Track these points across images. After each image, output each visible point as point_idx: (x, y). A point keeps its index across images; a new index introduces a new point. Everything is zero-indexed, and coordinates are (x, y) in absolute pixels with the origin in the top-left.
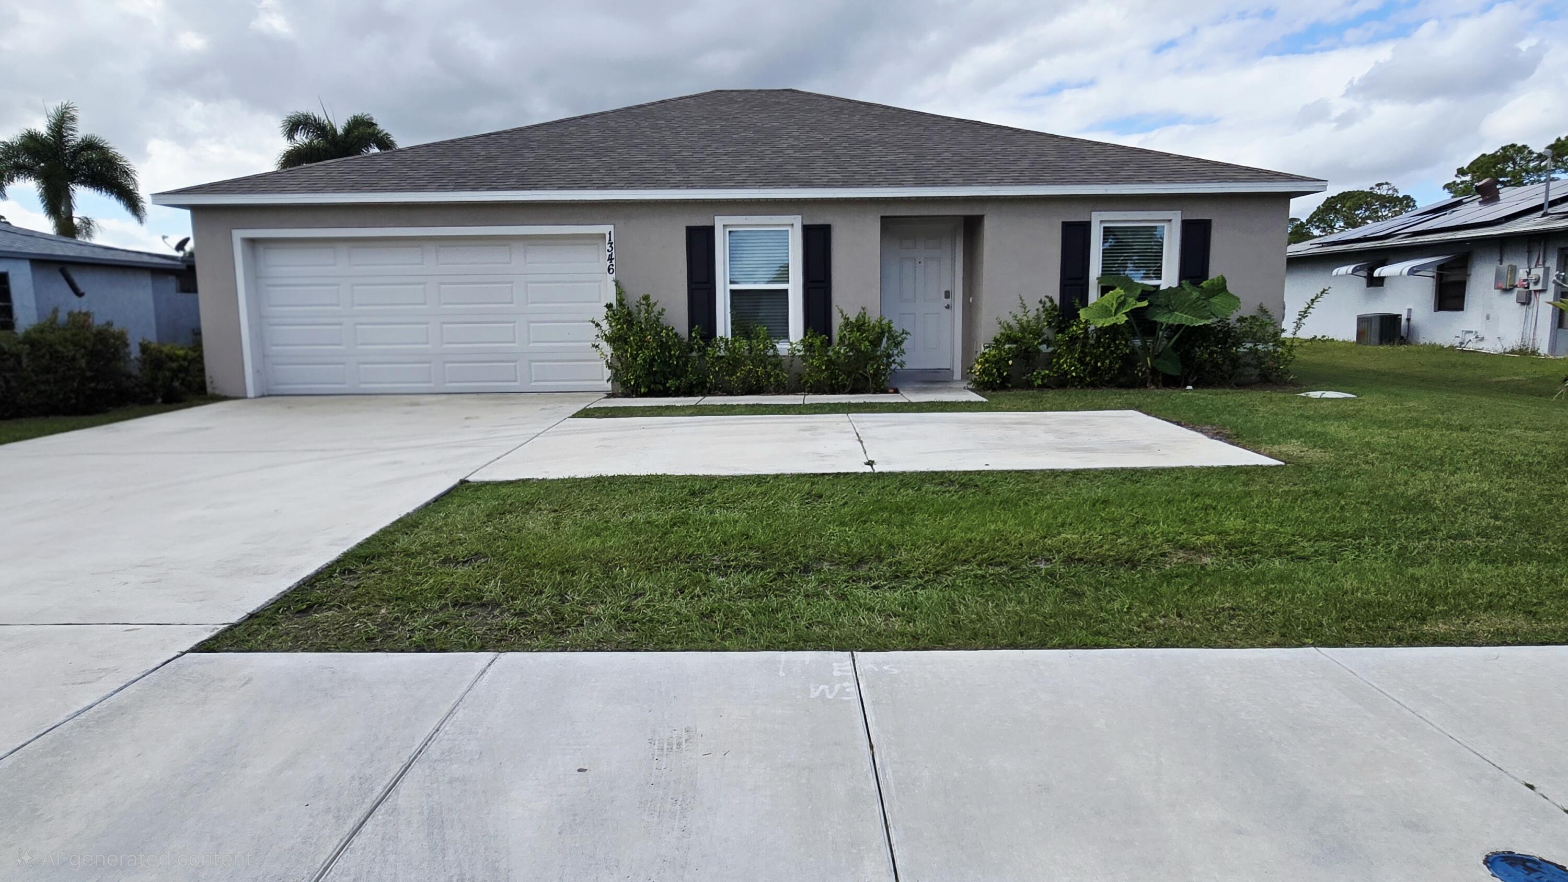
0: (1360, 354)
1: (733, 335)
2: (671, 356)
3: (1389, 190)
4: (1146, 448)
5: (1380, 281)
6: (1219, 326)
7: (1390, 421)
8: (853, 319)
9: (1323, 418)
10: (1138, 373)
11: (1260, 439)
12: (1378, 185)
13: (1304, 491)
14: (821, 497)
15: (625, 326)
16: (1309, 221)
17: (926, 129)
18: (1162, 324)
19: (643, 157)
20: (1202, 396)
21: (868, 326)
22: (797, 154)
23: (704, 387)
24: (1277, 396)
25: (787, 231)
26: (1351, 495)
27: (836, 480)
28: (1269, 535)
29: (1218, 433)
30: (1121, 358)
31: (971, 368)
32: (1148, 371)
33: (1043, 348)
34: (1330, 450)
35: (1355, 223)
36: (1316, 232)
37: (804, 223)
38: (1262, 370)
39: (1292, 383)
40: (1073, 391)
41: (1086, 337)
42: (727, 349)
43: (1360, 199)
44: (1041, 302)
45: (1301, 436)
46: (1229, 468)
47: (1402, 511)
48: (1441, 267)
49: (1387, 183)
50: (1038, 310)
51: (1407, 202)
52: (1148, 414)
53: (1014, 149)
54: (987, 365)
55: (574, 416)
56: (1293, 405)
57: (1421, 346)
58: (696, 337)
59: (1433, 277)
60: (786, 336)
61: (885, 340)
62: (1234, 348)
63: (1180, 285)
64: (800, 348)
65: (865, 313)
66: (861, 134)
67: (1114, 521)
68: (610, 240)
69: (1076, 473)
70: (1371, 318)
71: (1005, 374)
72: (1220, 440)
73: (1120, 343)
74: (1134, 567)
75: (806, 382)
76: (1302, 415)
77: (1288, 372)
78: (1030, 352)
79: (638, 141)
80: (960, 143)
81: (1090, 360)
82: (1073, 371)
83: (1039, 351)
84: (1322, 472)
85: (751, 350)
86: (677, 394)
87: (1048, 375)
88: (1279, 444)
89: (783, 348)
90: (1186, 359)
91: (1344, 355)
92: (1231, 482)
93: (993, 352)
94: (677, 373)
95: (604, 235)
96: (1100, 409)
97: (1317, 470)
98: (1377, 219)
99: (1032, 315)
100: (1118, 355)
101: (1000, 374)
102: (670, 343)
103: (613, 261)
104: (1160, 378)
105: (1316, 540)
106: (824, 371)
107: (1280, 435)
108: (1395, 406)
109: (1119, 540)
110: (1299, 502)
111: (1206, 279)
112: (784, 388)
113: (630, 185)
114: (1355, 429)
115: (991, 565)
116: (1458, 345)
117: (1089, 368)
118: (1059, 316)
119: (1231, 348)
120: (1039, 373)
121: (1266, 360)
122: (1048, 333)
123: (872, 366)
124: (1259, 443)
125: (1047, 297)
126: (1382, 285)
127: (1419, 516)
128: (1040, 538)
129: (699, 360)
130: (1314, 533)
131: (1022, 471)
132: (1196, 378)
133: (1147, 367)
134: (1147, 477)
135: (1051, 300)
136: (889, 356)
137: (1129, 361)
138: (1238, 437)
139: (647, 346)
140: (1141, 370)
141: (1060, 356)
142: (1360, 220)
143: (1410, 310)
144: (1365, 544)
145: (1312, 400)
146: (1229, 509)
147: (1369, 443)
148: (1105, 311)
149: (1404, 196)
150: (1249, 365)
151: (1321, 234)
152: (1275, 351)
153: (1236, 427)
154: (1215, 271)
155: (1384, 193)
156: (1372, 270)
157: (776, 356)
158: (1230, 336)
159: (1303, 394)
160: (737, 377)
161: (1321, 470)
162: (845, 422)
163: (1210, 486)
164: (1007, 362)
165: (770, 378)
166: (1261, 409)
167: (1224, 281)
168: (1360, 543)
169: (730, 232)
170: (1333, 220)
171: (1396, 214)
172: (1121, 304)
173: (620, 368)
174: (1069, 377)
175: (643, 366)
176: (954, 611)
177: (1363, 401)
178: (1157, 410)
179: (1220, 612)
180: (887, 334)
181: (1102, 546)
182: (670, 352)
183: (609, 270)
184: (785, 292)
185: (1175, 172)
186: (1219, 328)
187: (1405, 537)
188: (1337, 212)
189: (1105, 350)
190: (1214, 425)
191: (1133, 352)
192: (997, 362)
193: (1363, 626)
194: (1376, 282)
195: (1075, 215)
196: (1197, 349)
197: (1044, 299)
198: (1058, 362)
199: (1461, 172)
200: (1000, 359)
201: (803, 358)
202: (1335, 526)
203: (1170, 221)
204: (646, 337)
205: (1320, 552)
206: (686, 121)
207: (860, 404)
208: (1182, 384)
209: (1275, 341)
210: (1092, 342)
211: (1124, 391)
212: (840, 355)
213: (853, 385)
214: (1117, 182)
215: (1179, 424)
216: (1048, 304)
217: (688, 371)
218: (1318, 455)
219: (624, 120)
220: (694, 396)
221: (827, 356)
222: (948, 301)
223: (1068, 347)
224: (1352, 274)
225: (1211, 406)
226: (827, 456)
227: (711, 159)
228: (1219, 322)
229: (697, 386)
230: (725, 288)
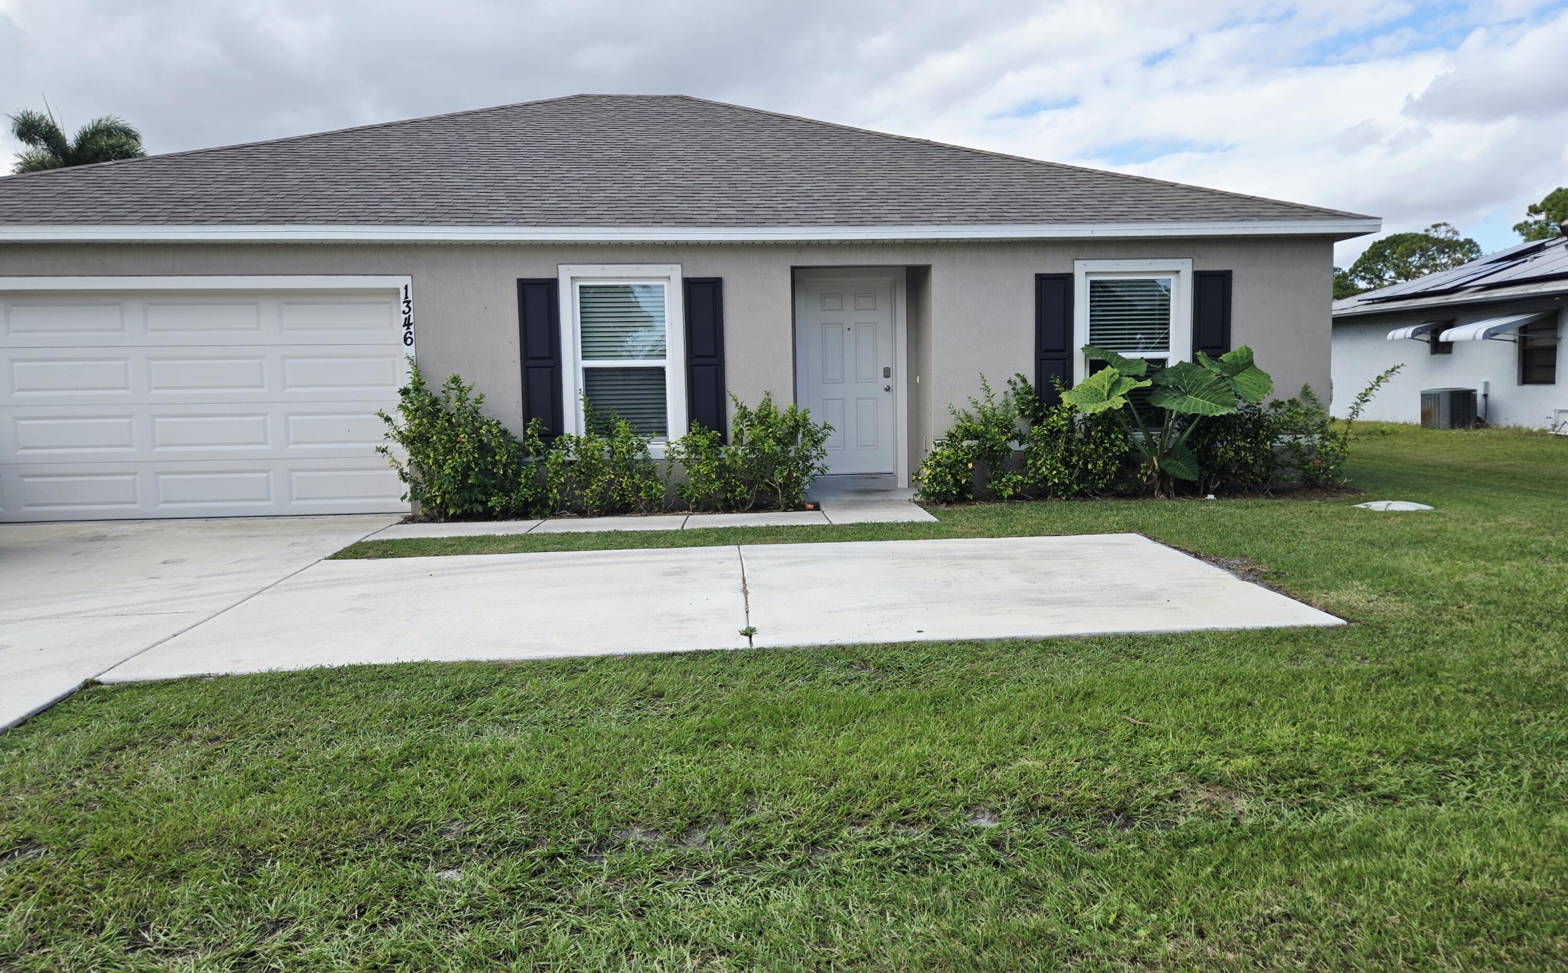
0: (1427, 441)
1: (588, 431)
2: (495, 463)
3: (1447, 232)
4: (1149, 598)
5: (1447, 348)
6: (1247, 413)
7: (1485, 548)
8: (753, 408)
9: (1392, 544)
10: (1141, 477)
11: (1309, 580)
12: (1435, 226)
13: (1379, 671)
14: (660, 695)
15: (425, 420)
16: (1352, 271)
17: (857, 149)
18: (1172, 411)
19: (458, 181)
20: (1229, 510)
21: (775, 418)
22: (679, 181)
23: (545, 505)
24: (1329, 508)
25: (663, 286)
26: (1448, 678)
27: (691, 663)
28: (1334, 755)
29: (1251, 570)
30: (1119, 458)
31: (918, 474)
32: (1154, 475)
33: (1014, 445)
34: (1409, 597)
35: (1409, 273)
36: (1362, 285)
37: (686, 276)
38: (1305, 471)
39: (1346, 489)
40: (1056, 505)
41: (1072, 430)
42: (578, 451)
43: (1413, 243)
44: (1009, 382)
45: (1367, 576)
46: (1267, 632)
47: (1526, 704)
48: (1523, 329)
49: (1445, 224)
50: (1006, 393)
51: (1470, 247)
52: (1155, 539)
53: (971, 176)
54: (939, 469)
55: (335, 557)
56: (1350, 523)
57: (1505, 429)
58: (532, 436)
59: (1514, 341)
60: (663, 431)
61: (800, 436)
62: (1268, 443)
63: (1195, 359)
64: (682, 449)
65: (770, 400)
66: (770, 155)
67: (1101, 733)
68: (406, 297)
69: (1049, 644)
70: (1439, 394)
71: (963, 481)
72: (1254, 581)
73: (1117, 437)
74: (1129, 821)
75: (691, 496)
76: (1363, 540)
77: (1339, 474)
78: (996, 451)
79: (459, 159)
80: (902, 168)
81: (1078, 461)
82: (1055, 476)
83: (1009, 450)
84: (1401, 636)
85: (612, 453)
86: (506, 515)
87: (1022, 482)
88: (1337, 589)
89: (657, 449)
90: (1205, 458)
91: (1407, 443)
92: (1272, 654)
93: (946, 453)
94: (507, 485)
95: (398, 290)
96: (1090, 532)
97: (1393, 633)
98: (1435, 268)
99: (998, 400)
100: (1114, 454)
101: (957, 482)
102: (493, 444)
103: (412, 327)
104: (1172, 484)
105: (1405, 762)
106: (714, 480)
107: (1338, 573)
108: (1488, 524)
109: (1106, 771)
110: (1373, 690)
111: (1228, 349)
112: (660, 505)
113: (434, 220)
114: (1439, 561)
115: (904, 822)
116: (1550, 427)
117: (1076, 473)
118: (1034, 401)
119: (1263, 442)
120: (1009, 480)
121: (1310, 458)
122: (1020, 424)
123: (781, 472)
124: (1310, 586)
125: (1018, 375)
126: (1450, 352)
127: (1553, 714)
128: (986, 769)
129: (537, 468)
130: (1402, 749)
131: (970, 642)
132: (1219, 483)
133: (1154, 470)
134: (1151, 649)
135: (1024, 381)
136: (806, 458)
137: (1130, 461)
138: (1279, 577)
139: (460, 448)
140: (1146, 473)
141: (1036, 456)
142: (1414, 270)
143: (1487, 384)
144: (1480, 768)
145: (1373, 514)
146: (1272, 706)
147: (1460, 584)
148: (1096, 395)
149: (1466, 240)
150: (1288, 464)
151: (1368, 286)
152: (1323, 446)
153: (1275, 561)
154: (1239, 340)
155: (1442, 236)
156: (1436, 332)
157: (646, 460)
158: (1262, 427)
159: (1361, 506)
160: (592, 491)
161: (1400, 632)
162: (731, 559)
163: (1241, 664)
164: (966, 465)
165: (639, 492)
166: (1308, 531)
167: (1250, 353)
168: (1472, 766)
169: (581, 287)
170: (1381, 270)
171: (1460, 263)
172: (1116, 384)
173: (420, 480)
174: (1050, 484)
175: (454, 477)
176: (824, 940)
177: (1444, 515)
178: (1167, 534)
179: (1266, 924)
180: (801, 430)
181: (1078, 783)
182: (493, 457)
183: (405, 340)
184: (661, 371)
185: (1181, 208)
186: (1247, 417)
187: (1538, 752)
188: (1385, 259)
189: (1097, 447)
190: (1245, 556)
191: (1134, 450)
192: (951, 466)
193: (1502, 953)
194: (1441, 349)
195: (1053, 265)
196: (1219, 445)
197: (1014, 378)
198: (1034, 464)
199: (1534, 210)
200: (956, 460)
201: (686, 463)
202: (1432, 735)
203: (1178, 272)
204: (458, 436)
205: (1414, 785)
206: (530, 134)
207: (760, 528)
208: (1202, 491)
209: (1322, 432)
210: (1079, 435)
211: (1122, 504)
212: (737, 459)
213: (757, 499)
214: (1106, 220)
215: (1197, 556)
216: (1020, 385)
217: (521, 484)
218: (1392, 607)
219: (442, 131)
220: (531, 519)
221: (720, 460)
222: (888, 381)
223: (1047, 443)
224: (1412, 338)
225: (1240, 527)
226: (688, 620)
227: (557, 185)
228: (1247, 407)
229: (534, 504)
230: (575, 365)
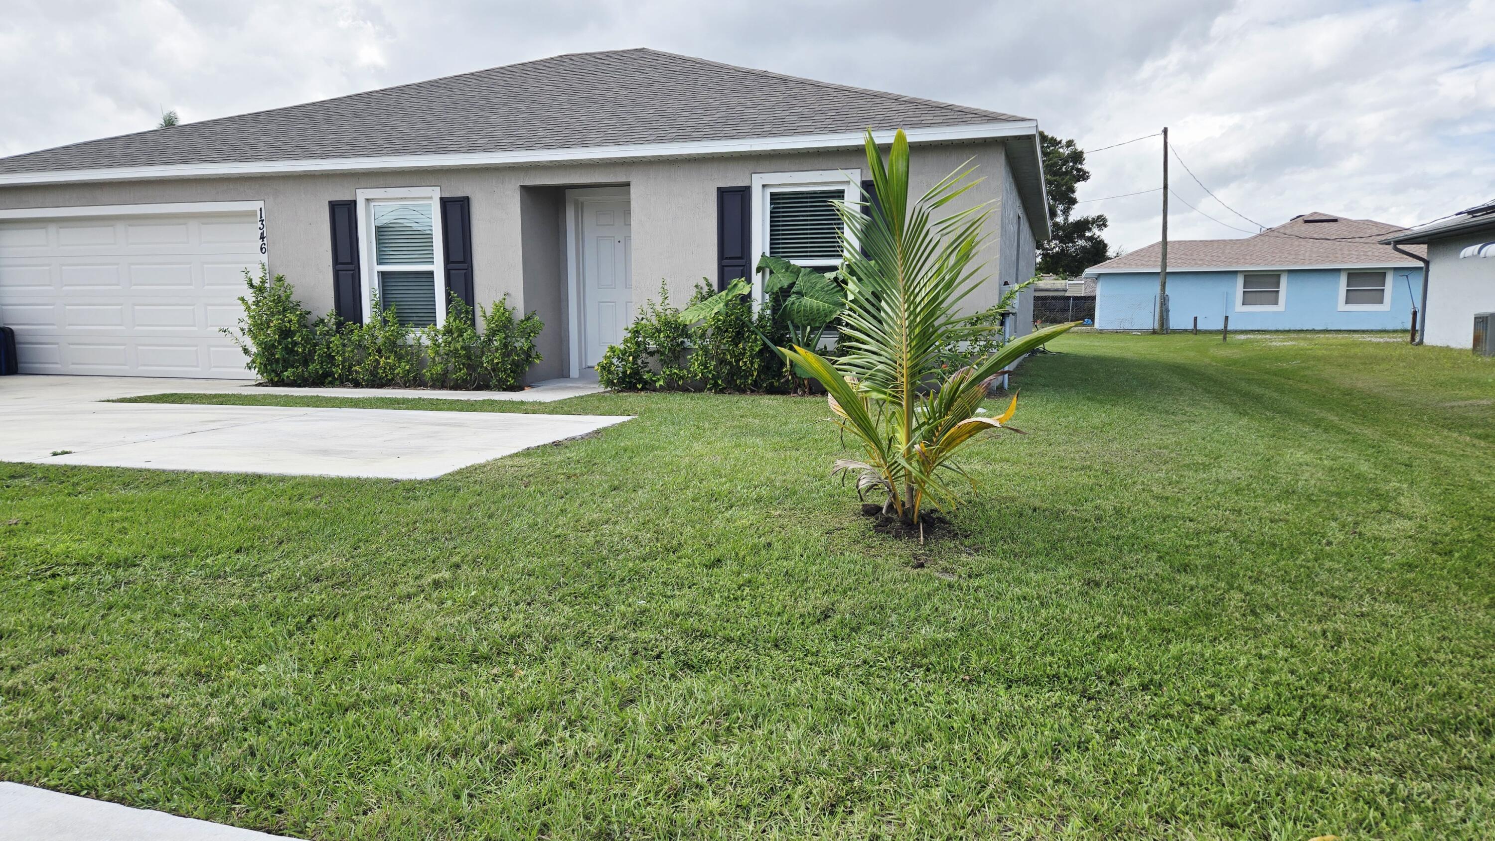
25: (427, 204)
32: (789, 373)
44: (696, 286)
60: (435, 324)
68: (261, 217)
71: (629, 372)
81: (731, 359)
87: (678, 375)
95: (256, 211)
101: (625, 373)
103: (265, 240)
125: (704, 280)
135: (709, 285)
169: (374, 207)
183: (261, 249)
184: (431, 274)
192: (623, 358)
195: (733, 179)
197: (701, 283)
200: (626, 354)
203: (849, 181)
214: (768, 135)
216: (705, 289)
220: (321, 387)
230: (371, 270)
